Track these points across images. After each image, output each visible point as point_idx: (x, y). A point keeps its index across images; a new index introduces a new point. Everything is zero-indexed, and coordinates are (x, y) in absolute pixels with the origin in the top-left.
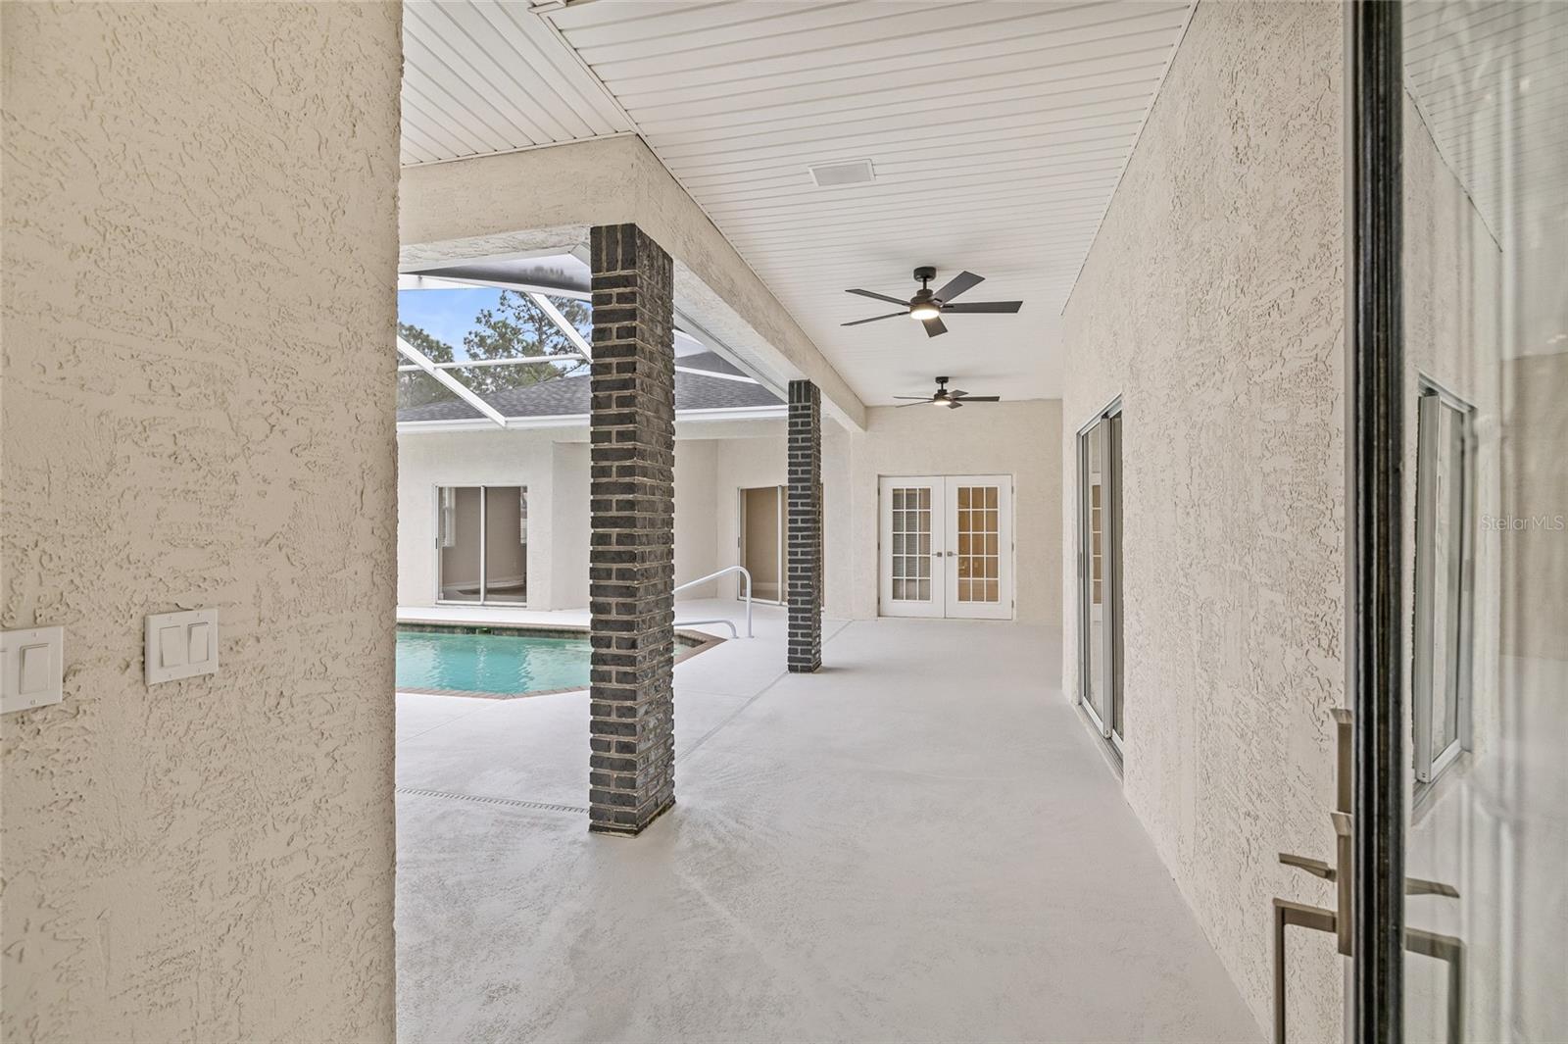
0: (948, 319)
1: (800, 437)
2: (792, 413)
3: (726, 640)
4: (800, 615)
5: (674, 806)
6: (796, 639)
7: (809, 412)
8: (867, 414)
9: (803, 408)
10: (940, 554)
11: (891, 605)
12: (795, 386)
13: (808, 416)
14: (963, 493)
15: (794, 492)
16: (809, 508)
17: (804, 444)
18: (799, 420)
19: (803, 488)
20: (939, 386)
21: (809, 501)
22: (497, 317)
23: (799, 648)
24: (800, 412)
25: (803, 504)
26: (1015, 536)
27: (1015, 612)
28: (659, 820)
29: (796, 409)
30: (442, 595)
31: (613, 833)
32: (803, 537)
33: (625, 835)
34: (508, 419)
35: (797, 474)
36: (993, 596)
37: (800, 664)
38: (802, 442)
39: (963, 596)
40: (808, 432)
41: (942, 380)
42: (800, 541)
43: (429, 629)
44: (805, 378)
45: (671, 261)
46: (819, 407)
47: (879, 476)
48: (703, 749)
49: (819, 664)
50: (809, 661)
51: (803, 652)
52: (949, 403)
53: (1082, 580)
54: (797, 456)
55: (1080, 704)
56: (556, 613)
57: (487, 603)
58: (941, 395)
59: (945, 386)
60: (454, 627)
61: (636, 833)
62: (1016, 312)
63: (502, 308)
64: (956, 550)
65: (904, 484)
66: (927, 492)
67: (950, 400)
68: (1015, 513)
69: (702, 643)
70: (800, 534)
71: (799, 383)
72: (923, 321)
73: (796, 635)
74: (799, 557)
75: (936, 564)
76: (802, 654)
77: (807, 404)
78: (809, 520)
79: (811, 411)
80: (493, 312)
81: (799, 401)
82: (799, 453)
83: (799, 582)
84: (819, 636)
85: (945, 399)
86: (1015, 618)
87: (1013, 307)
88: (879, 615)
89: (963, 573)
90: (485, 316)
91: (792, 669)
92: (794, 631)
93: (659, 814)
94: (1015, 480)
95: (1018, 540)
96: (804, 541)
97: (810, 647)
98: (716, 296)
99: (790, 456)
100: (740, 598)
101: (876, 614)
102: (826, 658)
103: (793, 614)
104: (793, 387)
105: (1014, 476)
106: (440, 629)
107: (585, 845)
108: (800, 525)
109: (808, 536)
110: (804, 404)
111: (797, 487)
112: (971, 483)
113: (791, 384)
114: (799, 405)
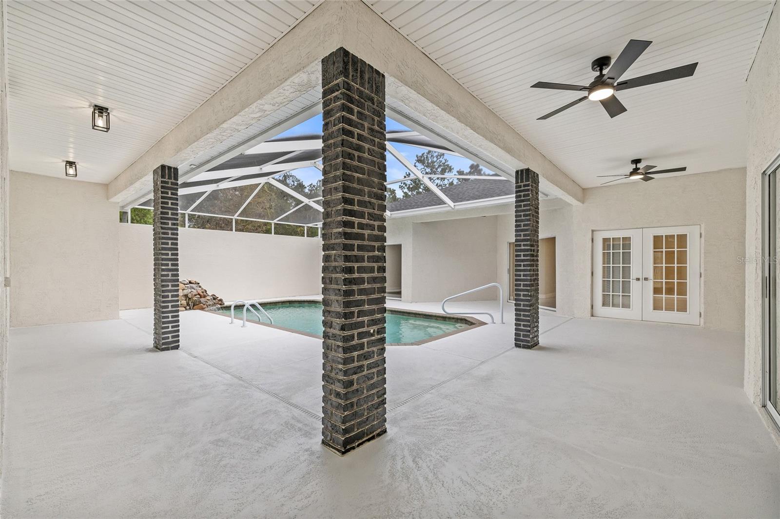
0: (623, 96)
1: (522, 204)
2: (517, 189)
3: (486, 324)
4: (522, 313)
5: (385, 434)
6: (519, 327)
7: (528, 188)
8: (584, 193)
9: (525, 186)
10: (638, 279)
11: (600, 310)
12: (520, 173)
13: (528, 190)
14: (657, 240)
15: (518, 238)
16: (529, 248)
17: (525, 208)
18: (522, 194)
19: (525, 235)
20: (634, 166)
21: (528, 243)
23: (522, 333)
24: (522, 188)
25: (524, 245)
26: (702, 266)
27: (702, 320)
28: (367, 444)
29: (520, 187)
31: (331, 449)
32: (524, 266)
33: (338, 453)
34: (392, 213)
35: (521, 227)
36: (683, 307)
37: (522, 343)
38: (524, 207)
39: (657, 307)
40: (528, 200)
41: (637, 161)
42: (522, 268)
44: (527, 167)
45: (383, 76)
46: (538, 185)
47: (593, 231)
48: (431, 393)
49: (537, 344)
50: (528, 341)
51: (524, 336)
52: (642, 176)
53: (767, 300)
54: (520, 216)
55: (764, 406)
56: (413, 304)
58: (635, 172)
59: (639, 165)
61: (343, 453)
62: (692, 75)
64: (651, 275)
65: (610, 235)
66: (627, 240)
67: (643, 174)
68: (703, 251)
69: (474, 324)
70: (522, 263)
71: (522, 171)
72: (600, 101)
73: (520, 325)
74: (522, 277)
75: (635, 286)
76: (523, 337)
77: (527, 183)
78: (528, 254)
79: (530, 187)
81: (522, 181)
82: (522, 213)
83: (522, 293)
84: (537, 326)
85: (638, 174)
86: (702, 323)
87: (688, 70)
88: (592, 316)
89: (657, 291)
91: (517, 346)
92: (519, 323)
93: (369, 440)
94: (703, 229)
95: (705, 270)
96: (525, 268)
97: (529, 334)
98: (434, 106)
99: (516, 216)
100: (509, 301)
101: (590, 315)
102: (542, 340)
103: (518, 313)
104: (518, 174)
105: (703, 226)
107: (312, 453)
108: (522, 258)
109: (528, 264)
110: (525, 183)
111: (521, 235)
112: (663, 232)
113: (517, 172)
114: (522, 184)
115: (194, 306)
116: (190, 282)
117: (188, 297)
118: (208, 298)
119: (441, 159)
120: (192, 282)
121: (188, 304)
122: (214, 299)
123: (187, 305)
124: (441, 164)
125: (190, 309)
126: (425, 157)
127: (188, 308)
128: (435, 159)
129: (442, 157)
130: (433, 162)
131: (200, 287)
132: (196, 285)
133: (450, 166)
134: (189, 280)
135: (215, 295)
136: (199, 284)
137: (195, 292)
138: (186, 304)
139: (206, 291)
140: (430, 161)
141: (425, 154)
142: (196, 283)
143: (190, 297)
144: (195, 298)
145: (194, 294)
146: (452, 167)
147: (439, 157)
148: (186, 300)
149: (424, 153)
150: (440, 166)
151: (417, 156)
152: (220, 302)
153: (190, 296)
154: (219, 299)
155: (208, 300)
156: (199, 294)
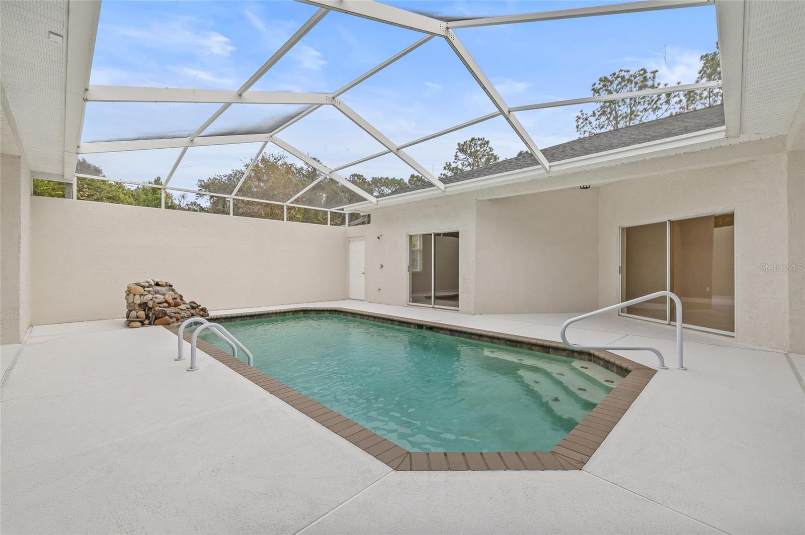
22: (454, 165)
30: (411, 299)
43: (396, 323)
57: (435, 306)
60: (410, 323)
63: (456, 161)
80: (452, 163)
90: (448, 166)
100: (621, 314)
106: (402, 324)
115: (156, 319)
116: (157, 284)
117: (147, 305)
118: (183, 307)
119: (485, 148)
120: (160, 283)
121: (147, 317)
122: (193, 308)
123: (146, 319)
124: (485, 153)
125: (150, 324)
126: (468, 145)
127: (147, 322)
128: (478, 148)
129: (486, 145)
130: (476, 151)
131: (173, 290)
132: (167, 288)
133: (495, 155)
134: (157, 280)
135: (195, 303)
136: (171, 286)
137: (160, 298)
138: (144, 317)
139: (181, 297)
140: (473, 150)
141: (468, 142)
142: (166, 285)
143: (151, 306)
144: (157, 308)
145: (157, 301)
146: (497, 157)
147: (483, 146)
148: (144, 310)
149: (466, 142)
150: (483, 155)
151: (459, 144)
152: (202, 313)
153: (150, 304)
154: (201, 307)
155: (181, 310)
156: (166, 302)
